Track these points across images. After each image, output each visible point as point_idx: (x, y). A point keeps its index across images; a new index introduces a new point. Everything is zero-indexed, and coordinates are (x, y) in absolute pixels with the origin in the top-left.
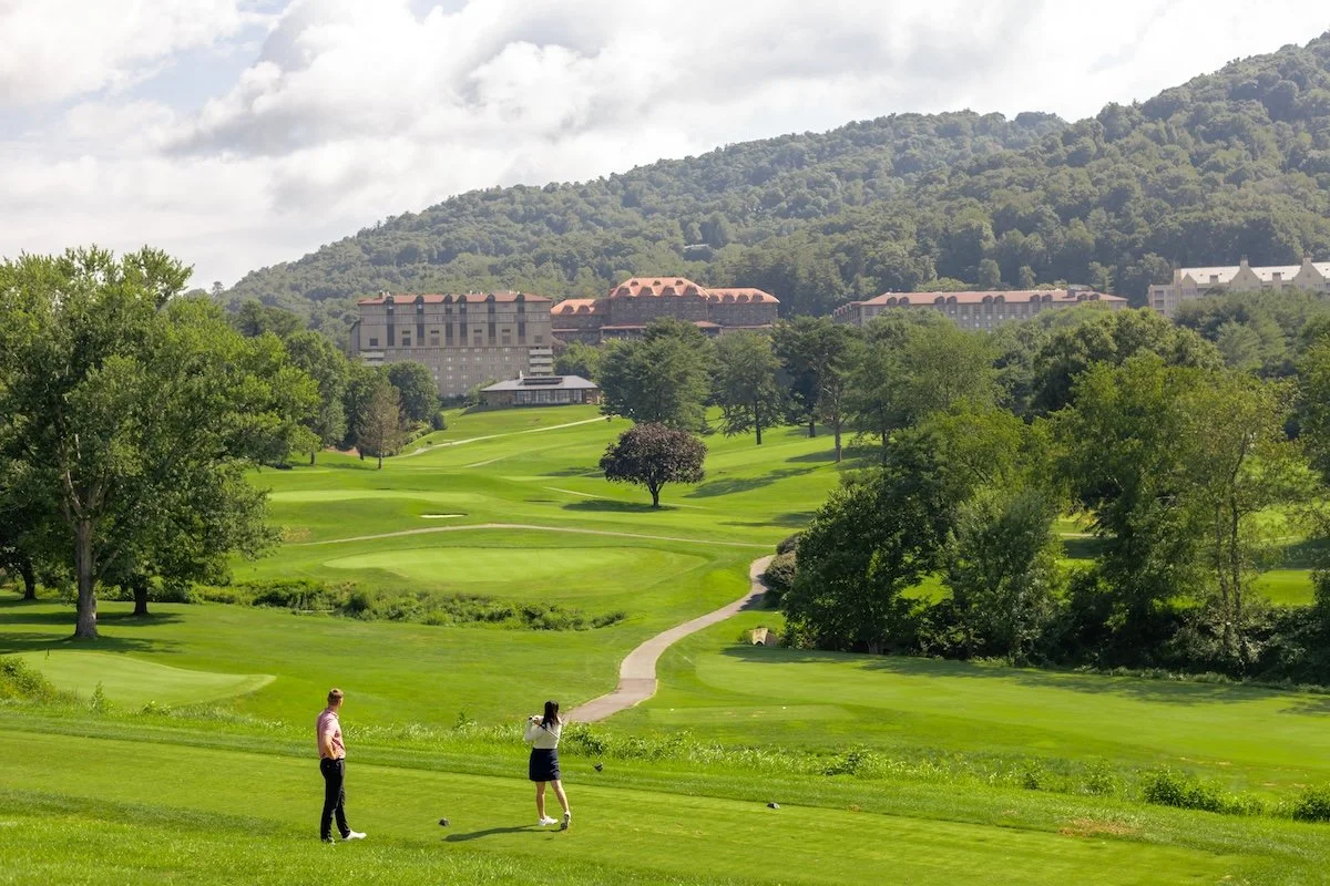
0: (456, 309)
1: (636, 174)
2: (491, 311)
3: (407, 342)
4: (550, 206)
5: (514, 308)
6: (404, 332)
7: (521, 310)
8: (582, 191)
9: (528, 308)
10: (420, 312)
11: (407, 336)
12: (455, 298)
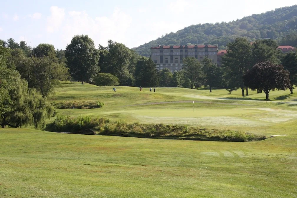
0: (184, 50)
1: (245, 19)
2: (196, 51)
3: (167, 62)
4: (217, 28)
5: (204, 50)
6: (166, 58)
7: (206, 51)
8: (227, 25)
9: (209, 50)
10: (172, 51)
11: (167, 60)
12: (184, 46)
